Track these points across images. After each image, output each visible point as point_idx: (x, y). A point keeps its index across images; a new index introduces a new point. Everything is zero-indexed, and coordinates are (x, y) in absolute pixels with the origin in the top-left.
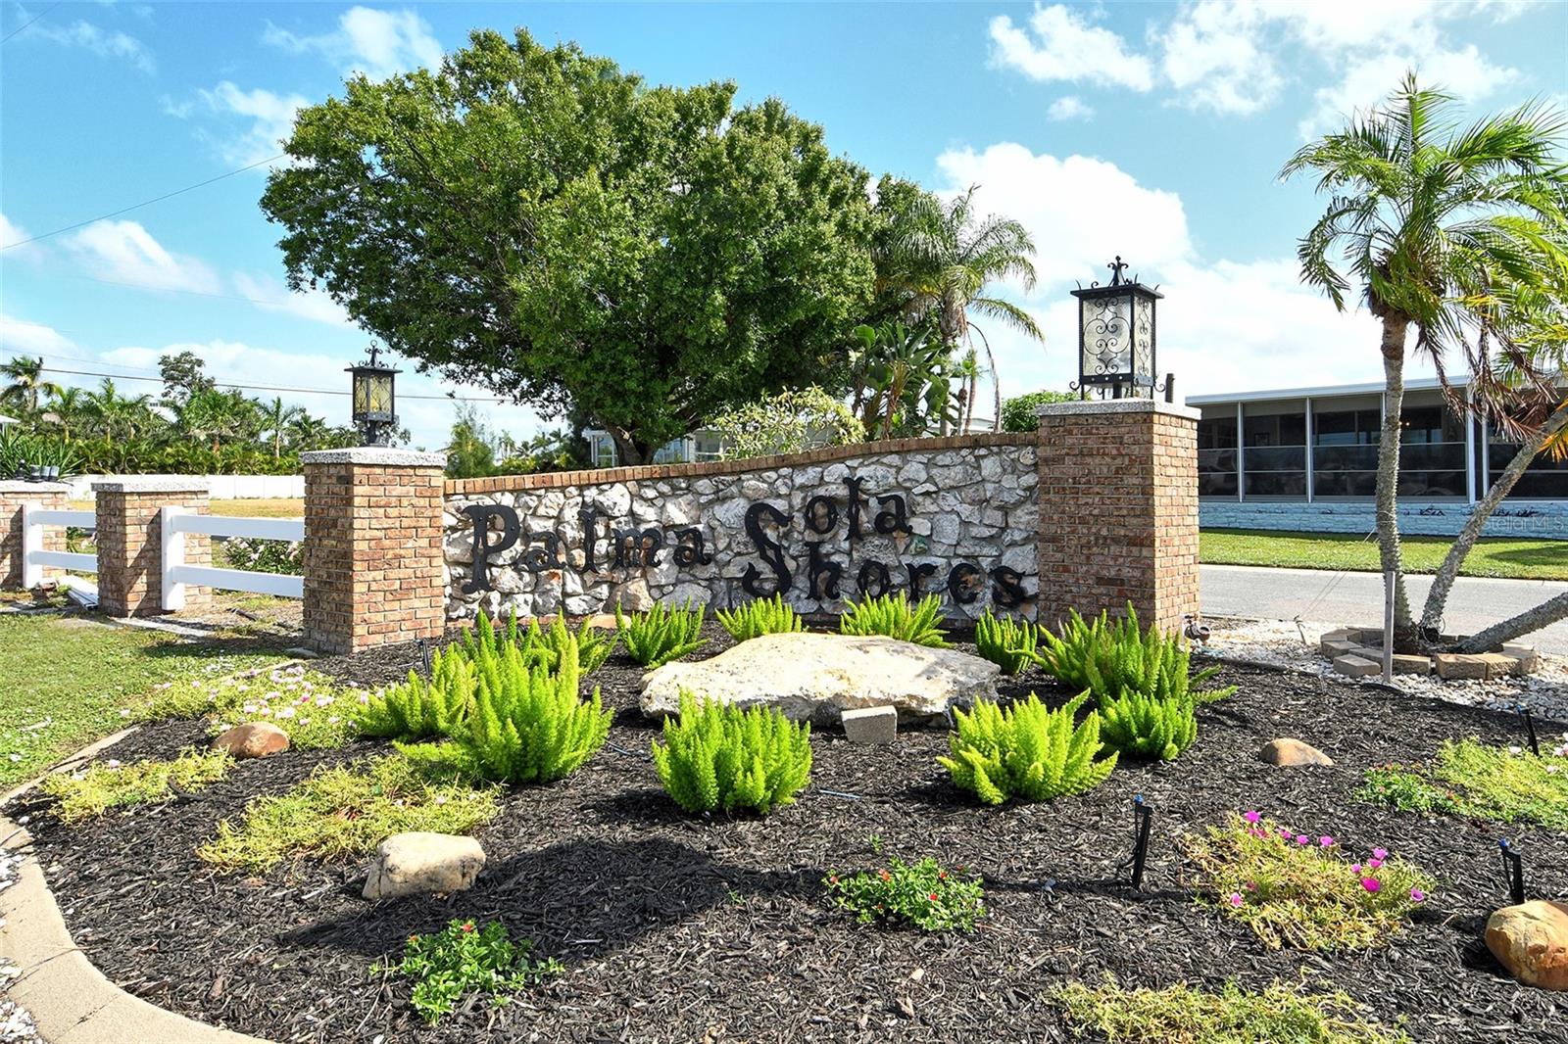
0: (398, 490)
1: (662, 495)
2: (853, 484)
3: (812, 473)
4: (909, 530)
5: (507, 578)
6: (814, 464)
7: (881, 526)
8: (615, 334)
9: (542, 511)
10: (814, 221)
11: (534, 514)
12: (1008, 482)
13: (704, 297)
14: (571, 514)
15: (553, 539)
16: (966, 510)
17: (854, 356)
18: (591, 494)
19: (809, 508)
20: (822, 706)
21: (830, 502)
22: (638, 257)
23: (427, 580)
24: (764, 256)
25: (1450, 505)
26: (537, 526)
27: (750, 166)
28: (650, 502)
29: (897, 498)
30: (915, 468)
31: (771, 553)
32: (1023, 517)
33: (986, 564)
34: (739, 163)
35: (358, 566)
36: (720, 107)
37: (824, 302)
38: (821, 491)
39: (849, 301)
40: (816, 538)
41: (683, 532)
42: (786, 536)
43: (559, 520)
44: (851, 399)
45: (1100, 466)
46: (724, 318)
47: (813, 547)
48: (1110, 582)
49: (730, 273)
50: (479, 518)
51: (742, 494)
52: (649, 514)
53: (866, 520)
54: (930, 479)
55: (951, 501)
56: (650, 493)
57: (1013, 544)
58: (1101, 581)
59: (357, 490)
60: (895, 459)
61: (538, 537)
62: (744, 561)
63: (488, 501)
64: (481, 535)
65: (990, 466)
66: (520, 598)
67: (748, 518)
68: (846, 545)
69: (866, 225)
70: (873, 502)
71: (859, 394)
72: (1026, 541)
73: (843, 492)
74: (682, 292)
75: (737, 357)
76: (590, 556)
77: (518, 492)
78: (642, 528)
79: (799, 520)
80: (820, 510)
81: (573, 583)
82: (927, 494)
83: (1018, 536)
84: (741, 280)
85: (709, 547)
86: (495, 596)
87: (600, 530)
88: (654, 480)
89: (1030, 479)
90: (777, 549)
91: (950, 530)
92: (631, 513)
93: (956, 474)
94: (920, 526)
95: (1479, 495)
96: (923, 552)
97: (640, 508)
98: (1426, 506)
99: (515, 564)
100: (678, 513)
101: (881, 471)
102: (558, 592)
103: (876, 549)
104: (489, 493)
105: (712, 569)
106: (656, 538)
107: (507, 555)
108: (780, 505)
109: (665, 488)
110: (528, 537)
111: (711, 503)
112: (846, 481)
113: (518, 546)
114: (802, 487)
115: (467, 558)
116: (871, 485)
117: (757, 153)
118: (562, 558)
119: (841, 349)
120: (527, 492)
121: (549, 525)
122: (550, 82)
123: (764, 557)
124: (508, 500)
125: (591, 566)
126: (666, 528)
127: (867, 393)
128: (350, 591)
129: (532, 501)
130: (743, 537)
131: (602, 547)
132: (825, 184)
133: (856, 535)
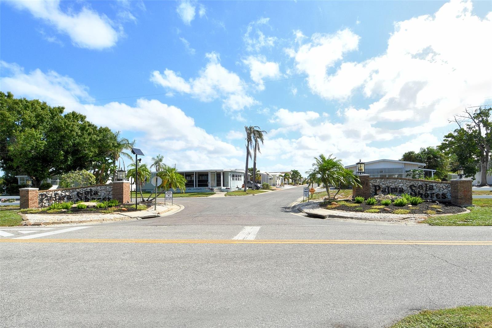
0: (34, 192)
1: (65, 192)
2: (91, 190)
3: (86, 189)
4: (98, 194)
5: (45, 202)
6: (86, 188)
7: (94, 194)
8: (34, 158)
9: (49, 194)
10: (84, 139)
11: (48, 194)
12: (110, 189)
13: (59, 152)
14: (53, 194)
15: (51, 197)
16: (105, 192)
17: (93, 163)
18: (56, 192)
19: (85, 193)
20: (87, 206)
21: (88, 192)
22: (43, 145)
23: (36, 202)
24: (73, 144)
25: (192, 188)
26: (49, 196)
27: (70, 128)
28: (64, 193)
29: (97, 191)
30: (99, 188)
31: (80, 198)
32: (111, 192)
33: (107, 197)
34: (67, 127)
35: (29, 200)
36: (61, 112)
37: (87, 153)
38: (87, 191)
39: (92, 154)
40: (86, 196)
41: (68, 196)
42: (82, 196)
43: (52, 195)
44: (93, 171)
45: (119, 187)
46: (63, 156)
47: (86, 197)
48: (120, 198)
49: (65, 148)
50: (42, 195)
51: (76, 191)
52: (64, 194)
53: (92, 194)
54: (101, 189)
55: (103, 191)
56: (64, 192)
57: (110, 195)
58: (118, 198)
59: (29, 192)
60: (96, 187)
61: (49, 197)
62: (77, 199)
63: (43, 193)
64: (42, 197)
65: (108, 187)
66: (47, 204)
67: (77, 194)
68: (90, 196)
69: (96, 139)
70: (93, 192)
71: (95, 170)
72: (112, 195)
73: (90, 191)
74: (53, 151)
75: (66, 163)
76: (56, 199)
77: (46, 192)
78: (63, 195)
79: (84, 194)
80: (87, 193)
81: (53, 202)
82: (100, 190)
83: (111, 194)
84: (67, 149)
85: (72, 197)
86: (44, 204)
87: (57, 196)
88: (64, 190)
89: (112, 189)
90: (81, 197)
91: (103, 194)
92: (61, 194)
93: (104, 188)
94: (99, 194)
95: (196, 186)
96: (100, 197)
97: (62, 193)
98: (189, 188)
99: (46, 200)
100: (67, 194)
101: (94, 188)
102: (51, 203)
103: (94, 197)
104: (43, 192)
105: (72, 200)
106: (65, 196)
107: (45, 199)
108: (81, 192)
109: (66, 191)
110: (47, 197)
111: (72, 192)
112: (90, 189)
113: (46, 198)
114: (84, 190)
115: (40, 199)
116: (93, 190)
117: (71, 125)
118: (52, 199)
119: (91, 161)
120: (47, 192)
121: (50, 195)
122: (19, 107)
123: (79, 198)
124: (45, 193)
125: (56, 200)
126: (66, 195)
127: (96, 170)
128: (29, 203)
129: (48, 193)
130: (76, 196)
131: (57, 198)
132: (87, 131)
133: (91, 195)
